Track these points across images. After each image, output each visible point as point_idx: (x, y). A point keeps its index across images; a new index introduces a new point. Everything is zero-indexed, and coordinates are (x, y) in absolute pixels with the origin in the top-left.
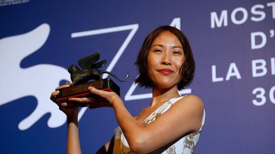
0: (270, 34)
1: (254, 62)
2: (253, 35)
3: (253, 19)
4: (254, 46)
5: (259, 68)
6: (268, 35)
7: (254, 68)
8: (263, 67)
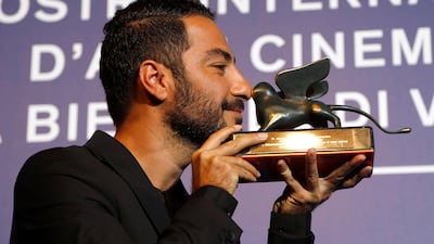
0: (72, 53)
1: (33, 110)
2: (37, 51)
3: (41, 15)
4: (36, 75)
5: (43, 123)
6: (68, 53)
7: (33, 122)
8: (51, 122)
